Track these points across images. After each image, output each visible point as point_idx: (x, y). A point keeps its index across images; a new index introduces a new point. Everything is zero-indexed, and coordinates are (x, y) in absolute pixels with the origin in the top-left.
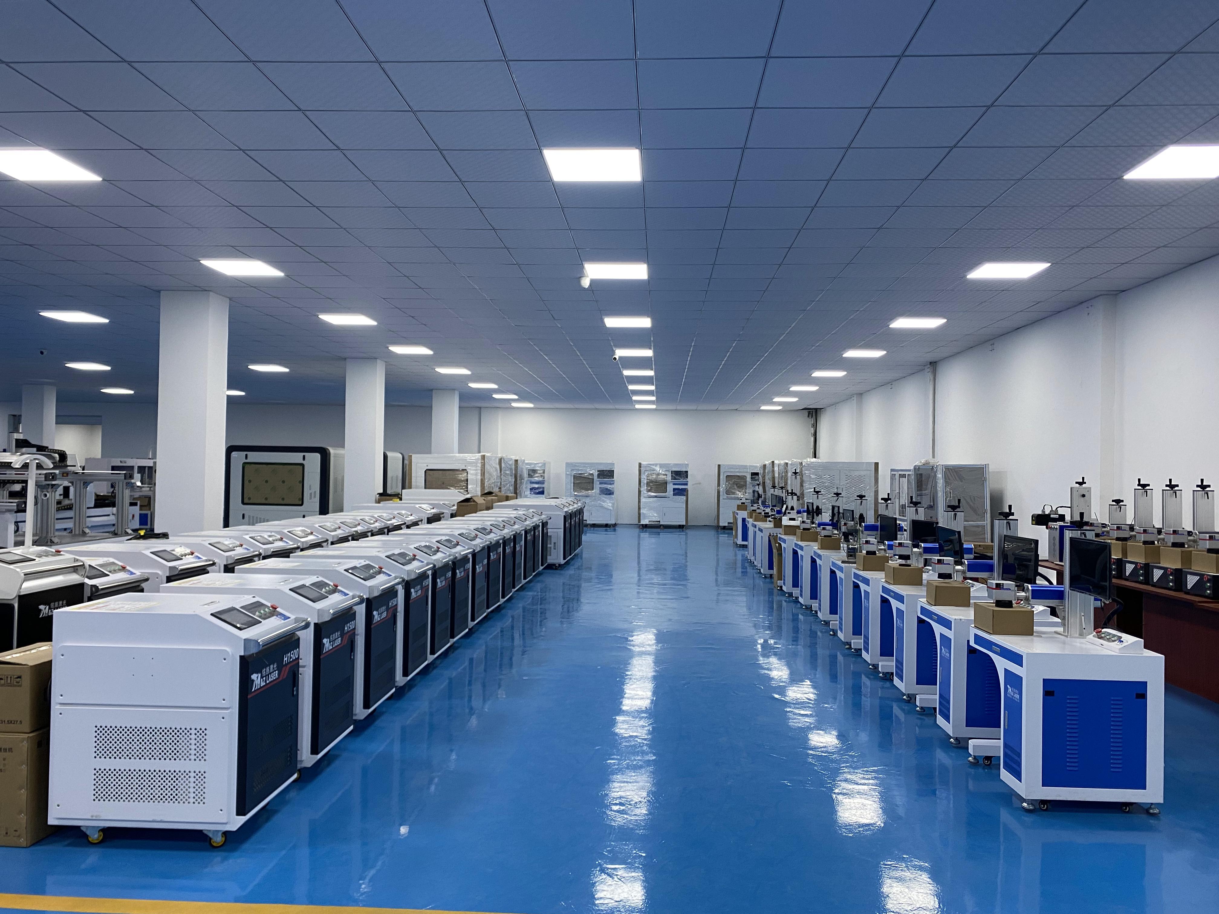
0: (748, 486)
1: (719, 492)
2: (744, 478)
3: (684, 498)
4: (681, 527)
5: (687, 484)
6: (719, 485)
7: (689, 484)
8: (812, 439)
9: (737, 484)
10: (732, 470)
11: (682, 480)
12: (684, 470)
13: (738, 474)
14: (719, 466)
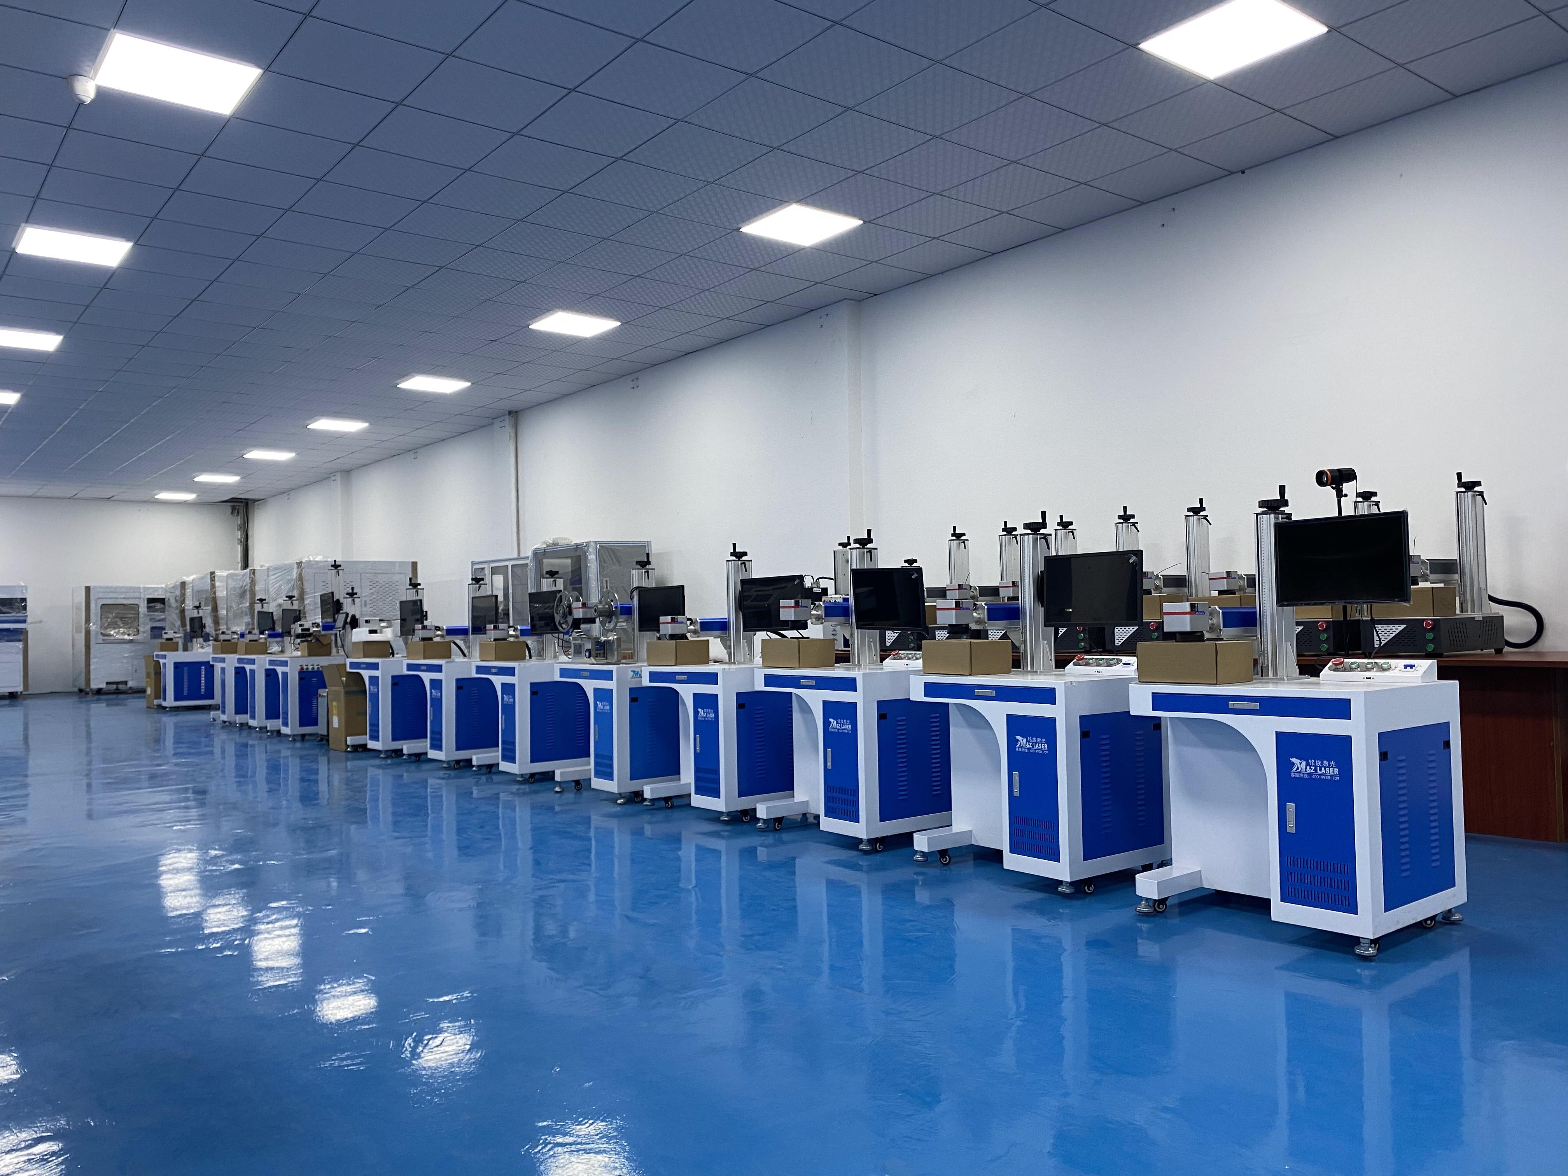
0: (141, 620)
1: (88, 633)
2: (135, 607)
3: (20, 645)
4: (13, 696)
5: (24, 621)
6: (88, 620)
7: (29, 620)
8: (239, 548)
9: (121, 618)
10: (111, 595)
11: (14, 615)
12: (20, 596)
13: (125, 602)
14: (88, 589)
